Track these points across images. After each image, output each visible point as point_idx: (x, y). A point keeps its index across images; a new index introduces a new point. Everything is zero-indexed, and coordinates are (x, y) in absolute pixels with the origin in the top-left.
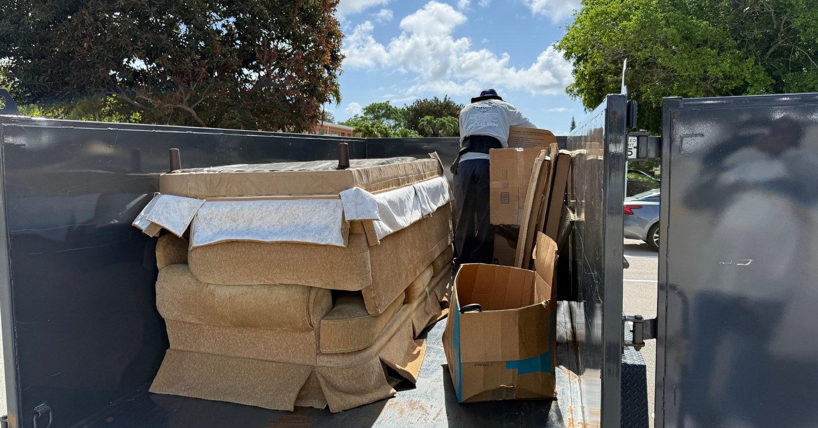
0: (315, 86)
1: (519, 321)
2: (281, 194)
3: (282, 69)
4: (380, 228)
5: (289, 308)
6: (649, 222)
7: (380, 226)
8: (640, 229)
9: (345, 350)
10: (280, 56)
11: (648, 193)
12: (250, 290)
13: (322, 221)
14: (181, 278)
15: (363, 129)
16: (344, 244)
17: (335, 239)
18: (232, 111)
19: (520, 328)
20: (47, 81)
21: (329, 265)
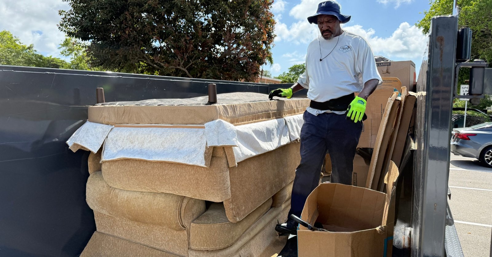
0: (257, 54)
1: (352, 244)
2: (166, 123)
3: (239, 45)
4: (240, 152)
5: (166, 213)
6: (482, 146)
7: (241, 151)
8: (474, 150)
9: (209, 248)
10: (237, 37)
11: (481, 125)
12: (141, 196)
13: (192, 145)
14: (100, 182)
15: (287, 81)
16: (206, 165)
17: (200, 161)
18: (208, 70)
19: (352, 249)
20: (107, 53)
21: (195, 181)
